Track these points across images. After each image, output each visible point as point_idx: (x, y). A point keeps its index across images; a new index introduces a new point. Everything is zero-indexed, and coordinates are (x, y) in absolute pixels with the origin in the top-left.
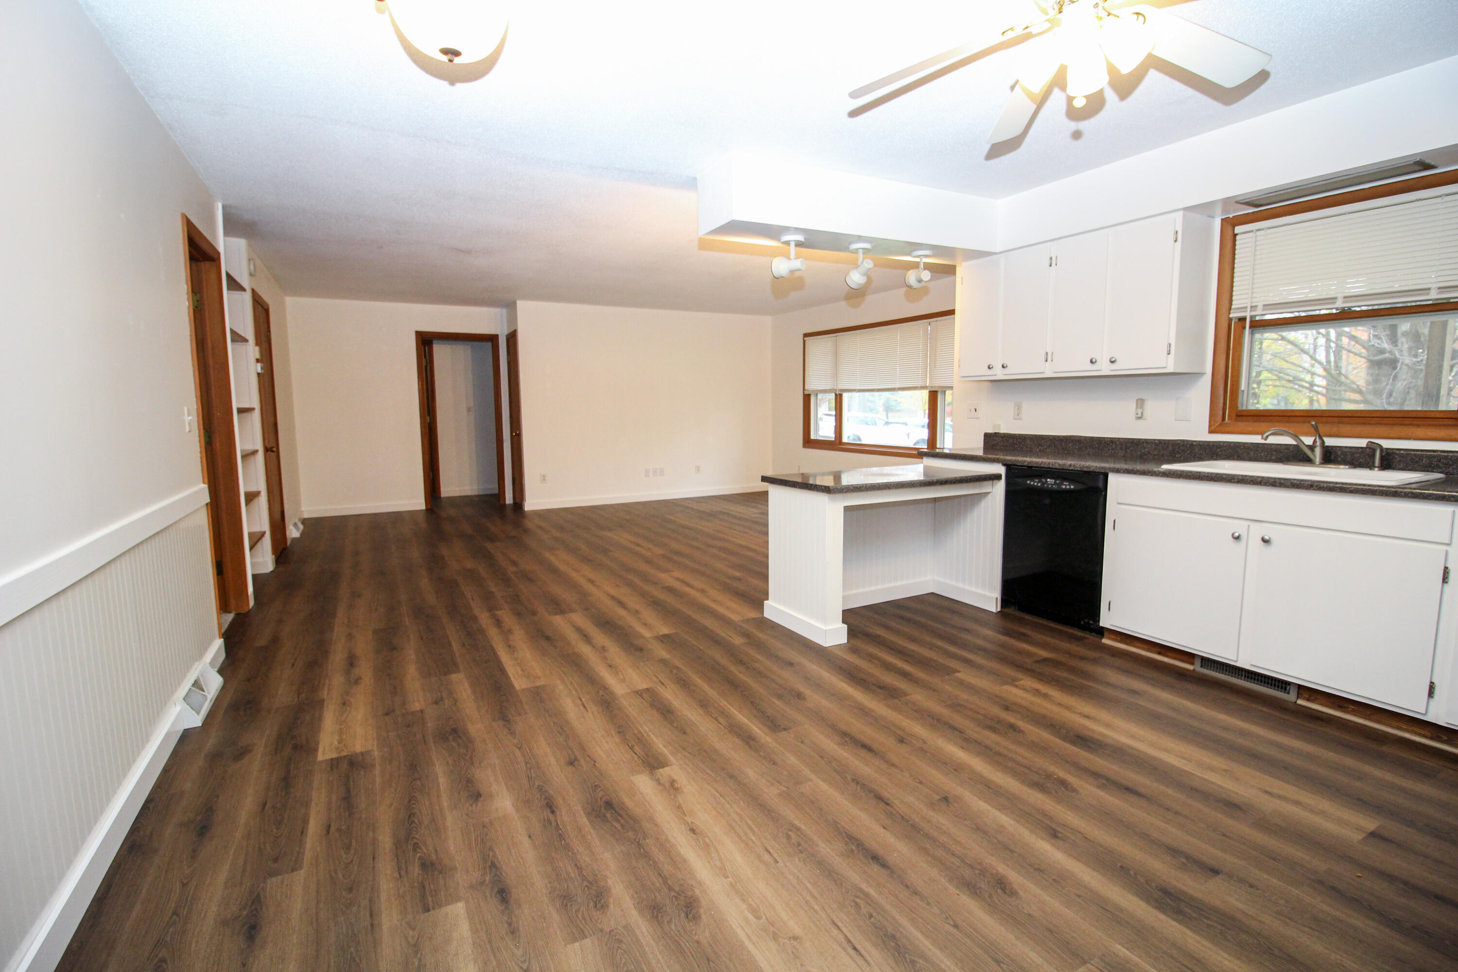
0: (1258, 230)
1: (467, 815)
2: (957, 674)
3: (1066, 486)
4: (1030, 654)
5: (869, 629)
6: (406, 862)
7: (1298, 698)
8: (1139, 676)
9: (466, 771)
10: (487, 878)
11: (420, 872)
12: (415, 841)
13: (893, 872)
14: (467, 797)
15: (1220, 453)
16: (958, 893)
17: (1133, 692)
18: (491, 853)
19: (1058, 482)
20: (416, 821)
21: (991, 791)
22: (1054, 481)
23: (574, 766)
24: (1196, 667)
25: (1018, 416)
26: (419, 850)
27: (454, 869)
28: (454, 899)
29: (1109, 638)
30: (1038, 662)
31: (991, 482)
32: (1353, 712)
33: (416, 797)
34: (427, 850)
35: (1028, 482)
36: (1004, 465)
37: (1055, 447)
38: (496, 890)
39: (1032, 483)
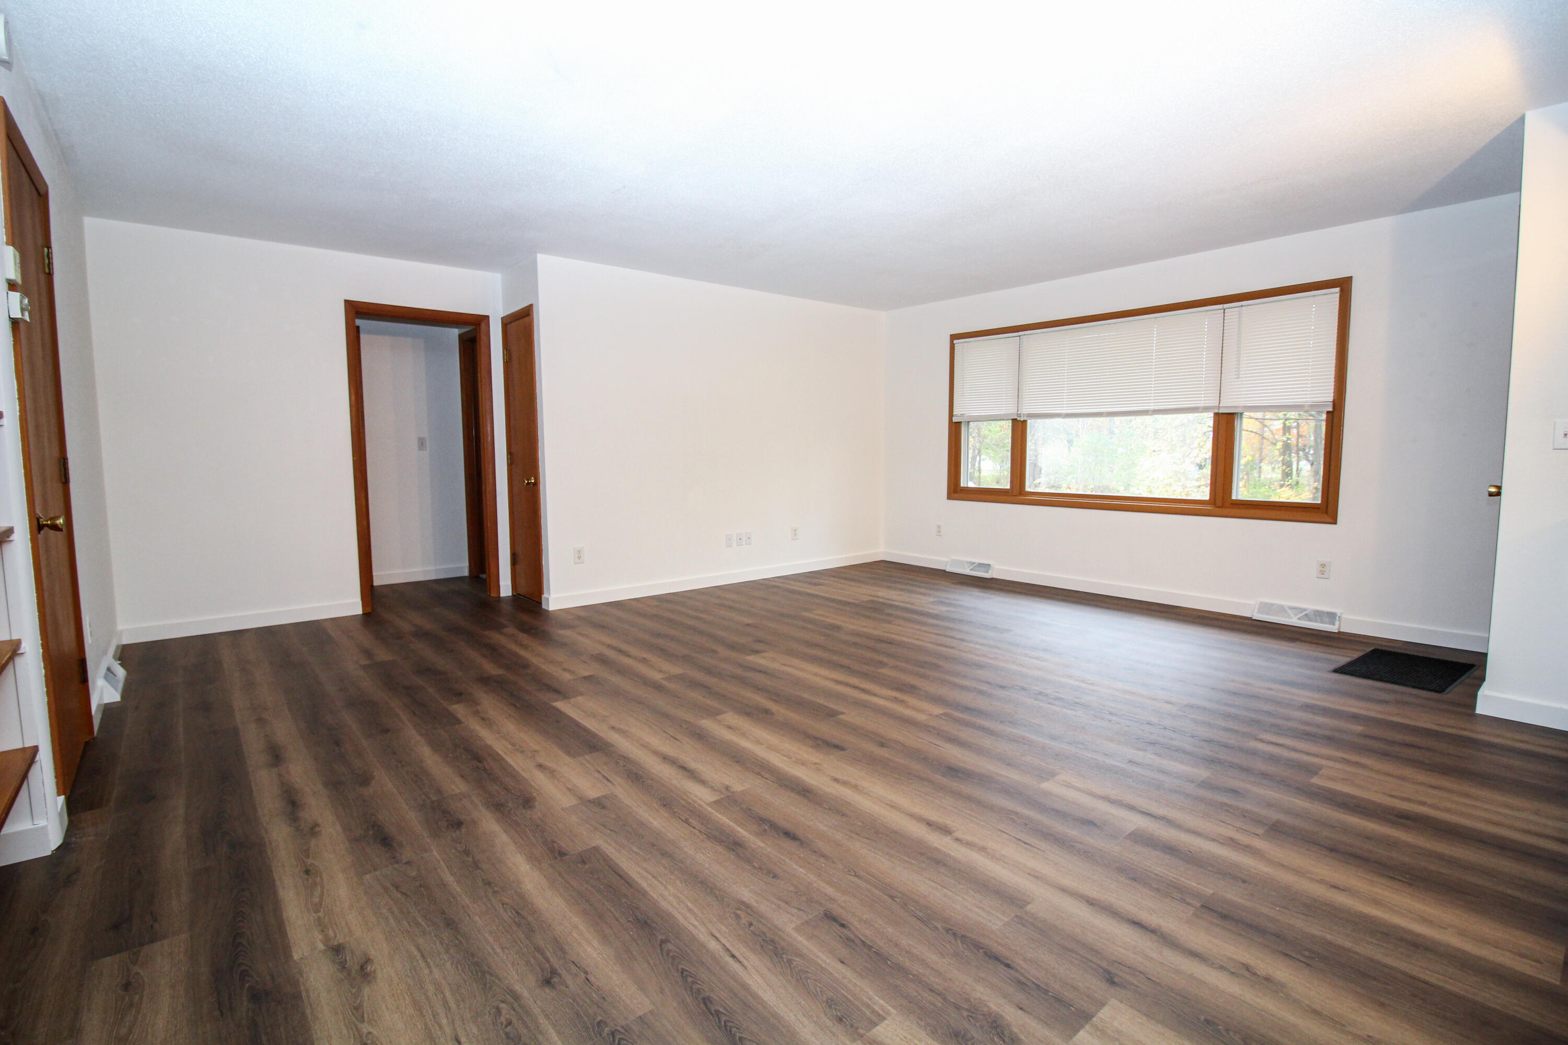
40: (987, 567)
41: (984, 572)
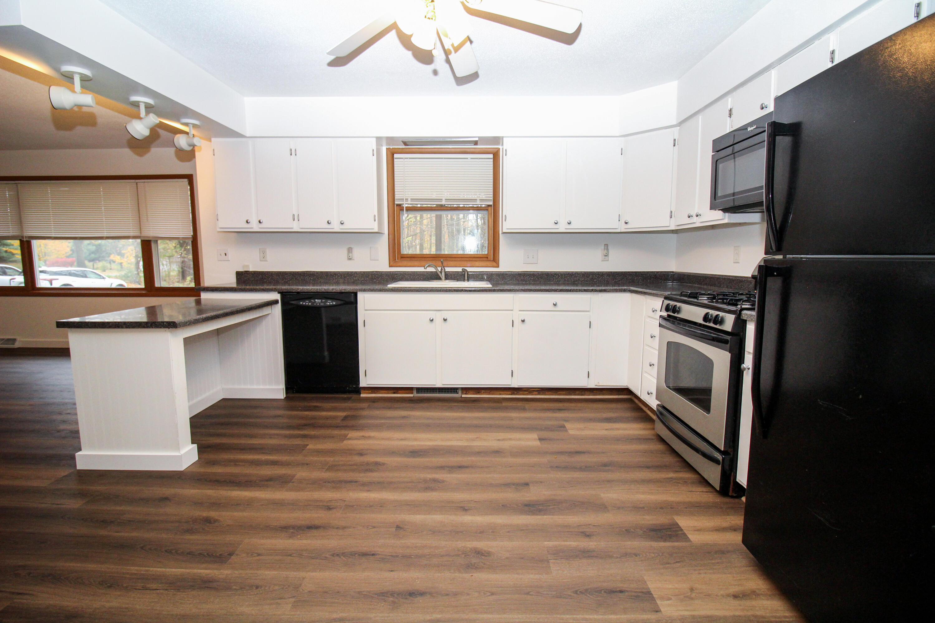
0: (405, 158)
2: (308, 447)
3: (329, 303)
4: (335, 418)
5: (209, 442)
7: (462, 394)
8: (396, 408)
13: (431, 594)
15: (396, 278)
16: (471, 575)
17: (404, 417)
19: (323, 301)
21: (412, 506)
22: (320, 300)
24: (414, 395)
25: (263, 258)
29: (364, 393)
30: (343, 420)
31: (270, 306)
32: (484, 393)
35: (301, 303)
36: (279, 293)
37: (296, 279)
39: (304, 303)
40: (14, 340)
41: (12, 344)
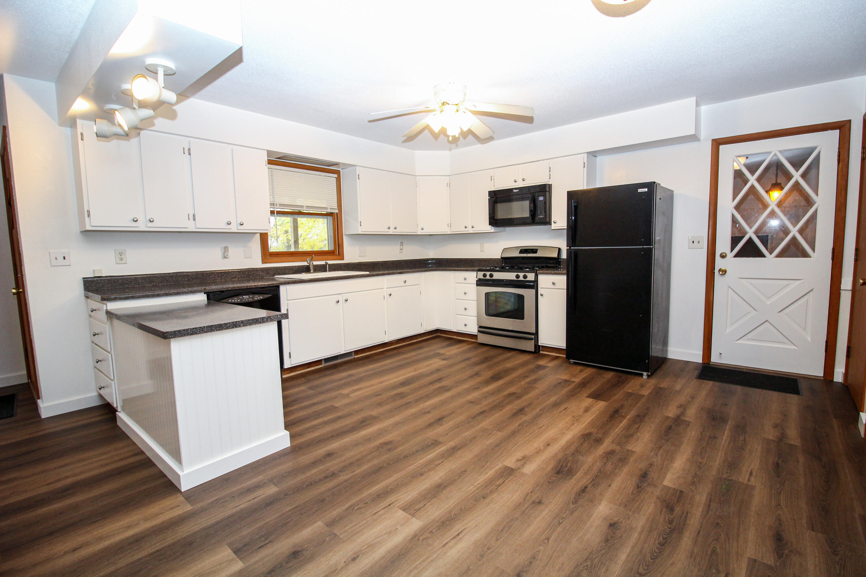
0: (273, 169)
1: (629, 518)
3: (257, 298)
6: (680, 518)
7: (355, 356)
9: (601, 551)
10: (645, 484)
11: (675, 508)
12: (669, 526)
14: (619, 530)
15: (271, 273)
18: (634, 492)
19: (251, 296)
20: (661, 538)
22: (248, 296)
23: (541, 500)
24: (324, 365)
26: (670, 518)
27: (658, 498)
28: (667, 488)
32: (367, 352)
33: (651, 558)
34: (665, 516)
35: (230, 301)
36: (205, 293)
38: (645, 479)
39: (233, 301)
